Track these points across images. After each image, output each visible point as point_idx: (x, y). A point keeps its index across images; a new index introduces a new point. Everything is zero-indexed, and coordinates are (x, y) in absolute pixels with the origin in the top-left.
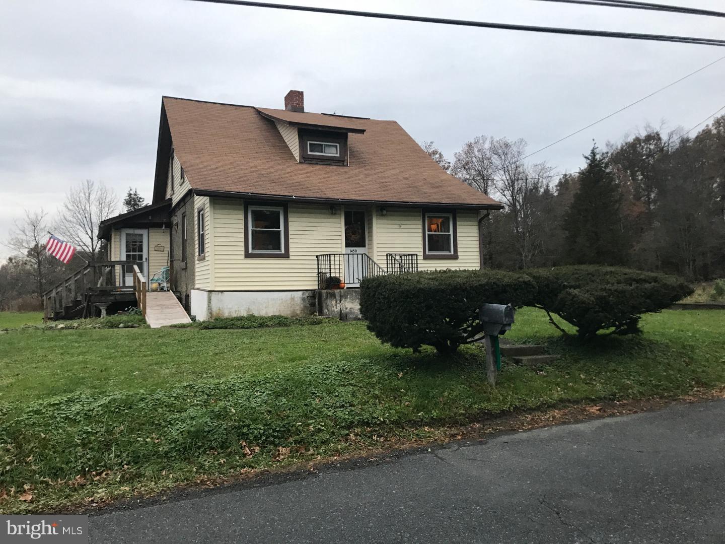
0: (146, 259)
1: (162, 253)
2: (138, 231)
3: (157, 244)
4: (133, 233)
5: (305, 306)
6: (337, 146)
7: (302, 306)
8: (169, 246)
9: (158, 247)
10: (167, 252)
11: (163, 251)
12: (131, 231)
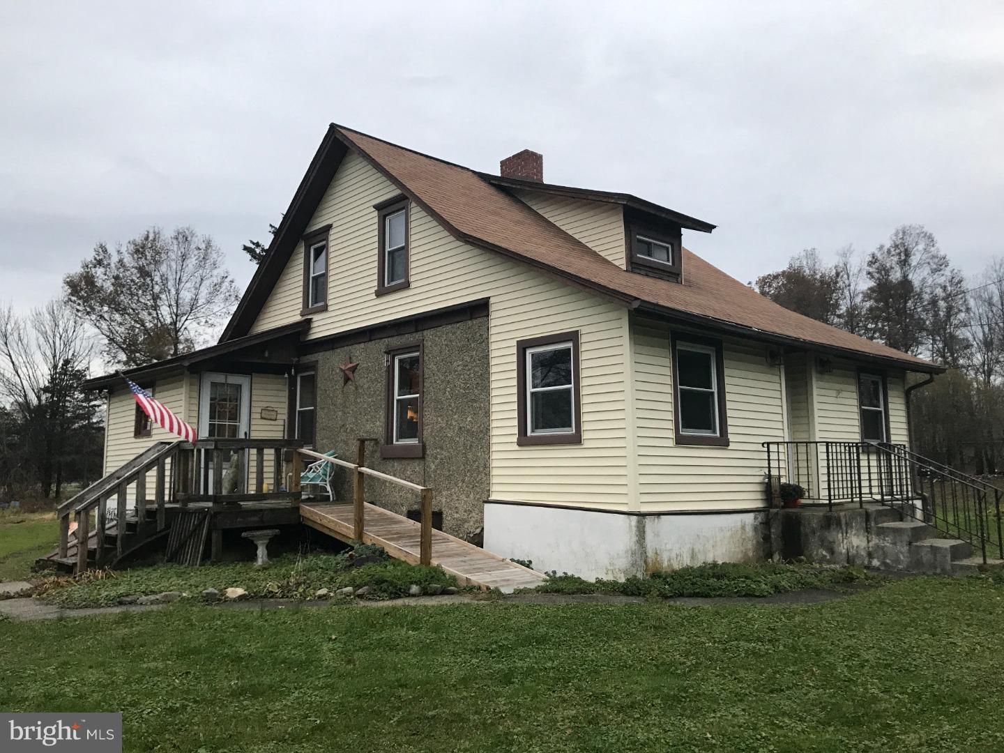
0: (246, 433)
1: (272, 422)
2: (234, 379)
3: (265, 405)
4: (223, 381)
5: (758, 542)
6: (668, 249)
7: (754, 542)
8: (286, 411)
9: (267, 412)
10: (282, 423)
11: (276, 420)
12: (220, 378)
